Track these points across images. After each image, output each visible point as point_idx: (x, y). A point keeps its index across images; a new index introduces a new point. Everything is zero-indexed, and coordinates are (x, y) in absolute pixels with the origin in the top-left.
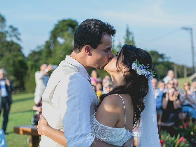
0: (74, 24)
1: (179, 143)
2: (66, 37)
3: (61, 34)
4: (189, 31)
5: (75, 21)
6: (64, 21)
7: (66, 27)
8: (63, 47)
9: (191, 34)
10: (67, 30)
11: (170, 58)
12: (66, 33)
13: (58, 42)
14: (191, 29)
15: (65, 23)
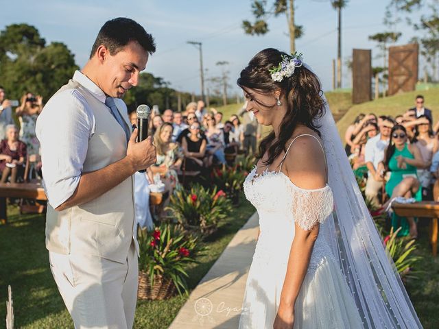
0: (31, 31)
1: (218, 200)
2: (21, 51)
3: (12, 46)
4: (198, 46)
5: (33, 27)
6: (15, 26)
7: (20, 36)
8: (17, 66)
9: (200, 50)
10: (21, 40)
11: (169, 83)
12: (20, 46)
13: (8, 58)
14: (200, 44)
15: (17, 30)
